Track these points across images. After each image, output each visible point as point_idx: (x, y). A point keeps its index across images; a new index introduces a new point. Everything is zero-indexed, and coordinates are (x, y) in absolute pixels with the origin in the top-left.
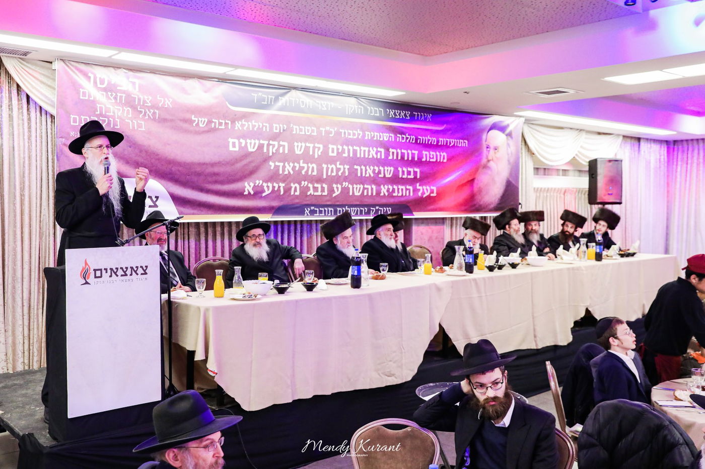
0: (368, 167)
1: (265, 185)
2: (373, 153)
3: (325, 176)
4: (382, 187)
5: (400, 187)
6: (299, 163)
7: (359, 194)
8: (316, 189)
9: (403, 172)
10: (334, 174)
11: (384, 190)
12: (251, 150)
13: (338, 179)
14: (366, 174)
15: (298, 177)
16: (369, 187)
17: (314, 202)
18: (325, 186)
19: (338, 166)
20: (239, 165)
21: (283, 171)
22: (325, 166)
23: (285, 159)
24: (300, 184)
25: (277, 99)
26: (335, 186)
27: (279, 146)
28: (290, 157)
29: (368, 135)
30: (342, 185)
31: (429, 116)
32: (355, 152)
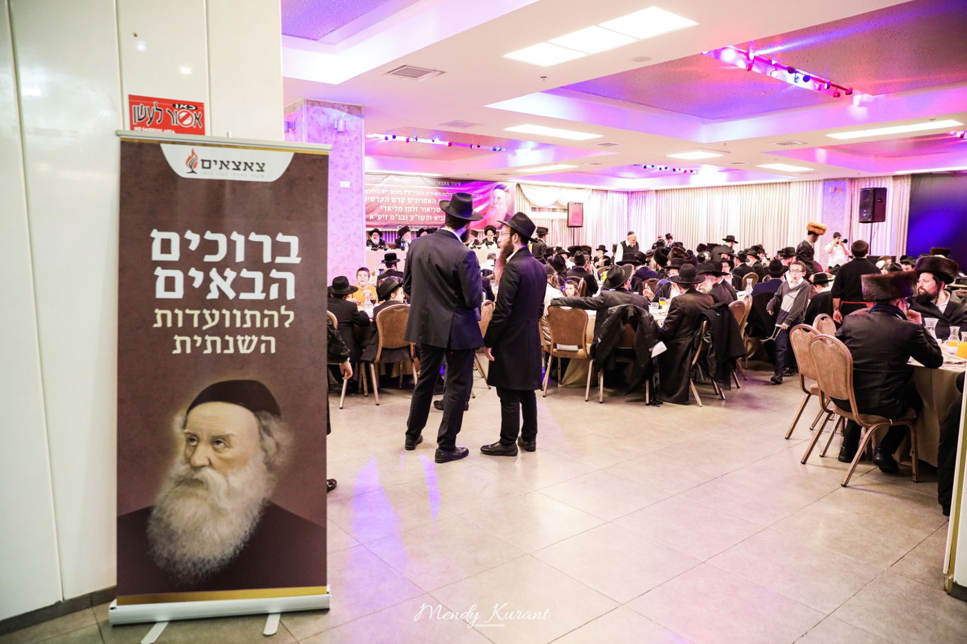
0: (428, 208)
1: (379, 216)
3: (406, 212)
4: (435, 216)
6: (394, 206)
7: (423, 220)
8: (402, 218)
10: (410, 211)
11: (436, 218)
12: (372, 201)
13: (412, 213)
14: (426, 211)
15: (393, 212)
19: (412, 207)
22: (406, 207)
23: (387, 205)
28: (390, 204)
30: (415, 216)
31: (460, 184)
32: (421, 201)
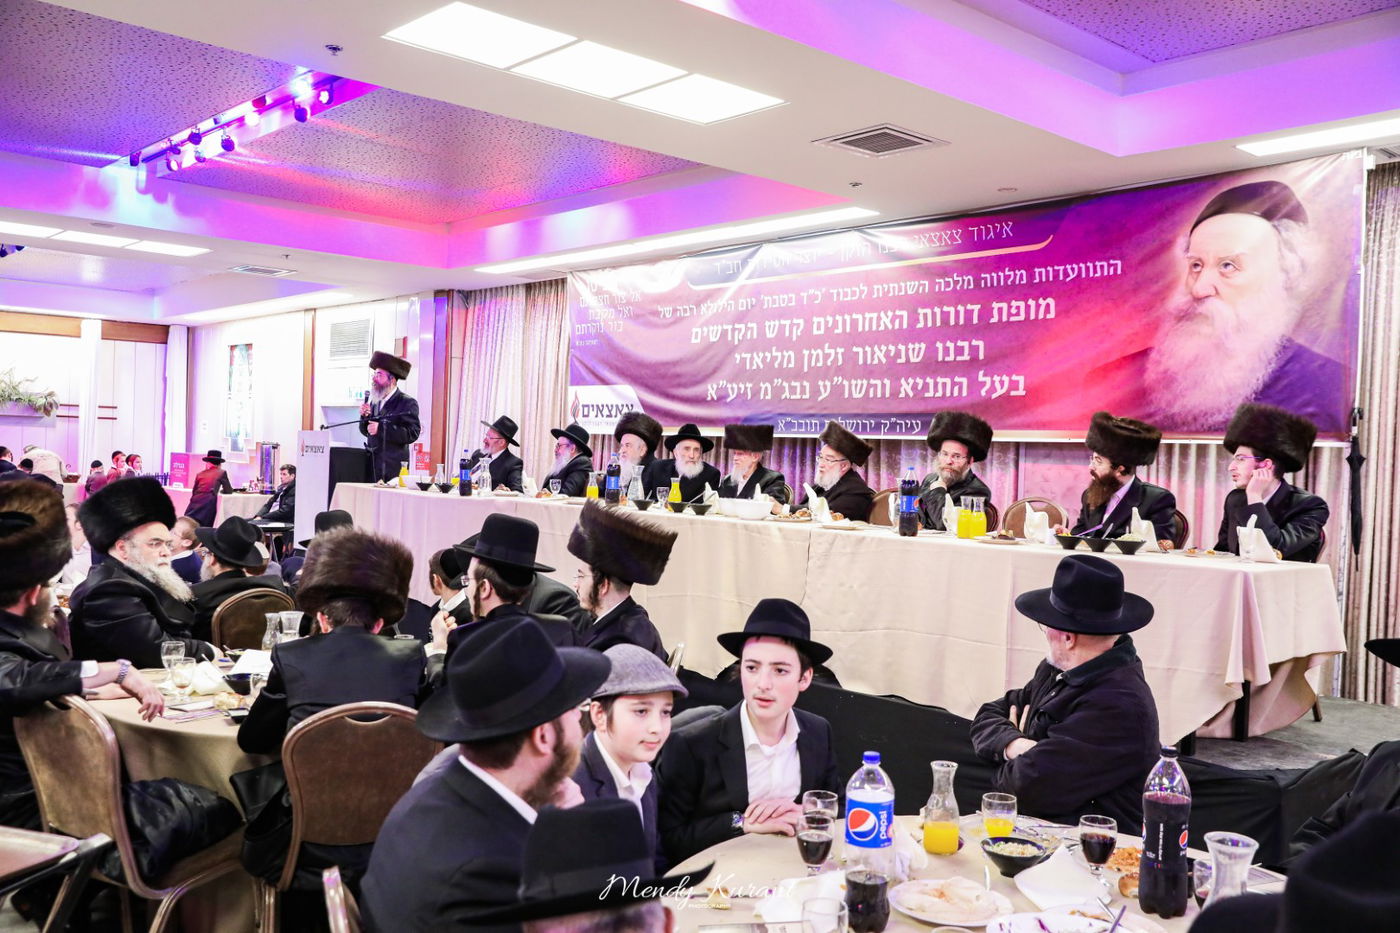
0: (876, 348)
1: (729, 386)
2: (886, 320)
3: (806, 369)
4: (903, 381)
5: (940, 380)
6: (771, 352)
7: (861, 395)
8: (793, 390)
9: (946, 351)
10: (820, 364)
11: (906, 387)
12: (713, 339)
13: (825, 373)
14: (873, 359)
15: (770, 372)
16: (878, 382)
17: (791, 410)
18: (806, 384)
19: (827, 351)
20: (701, 361)
21: (751, 364)
22: (806, 352)
23: (753, 346)
24: (772, 383)
25: (745, 262)
26: (821, 383)
27: (747, 329)
28: (760, 344)
29: (878, 290)
30: (832, 382)
32: (854, 323)
